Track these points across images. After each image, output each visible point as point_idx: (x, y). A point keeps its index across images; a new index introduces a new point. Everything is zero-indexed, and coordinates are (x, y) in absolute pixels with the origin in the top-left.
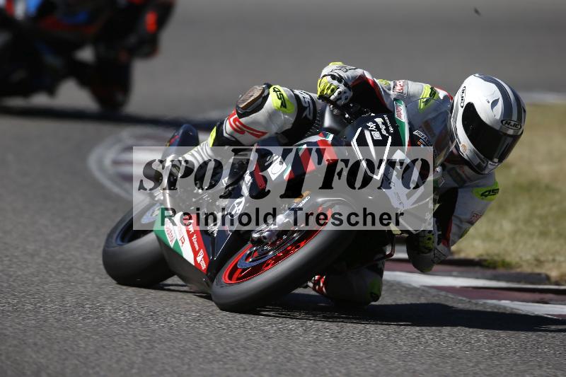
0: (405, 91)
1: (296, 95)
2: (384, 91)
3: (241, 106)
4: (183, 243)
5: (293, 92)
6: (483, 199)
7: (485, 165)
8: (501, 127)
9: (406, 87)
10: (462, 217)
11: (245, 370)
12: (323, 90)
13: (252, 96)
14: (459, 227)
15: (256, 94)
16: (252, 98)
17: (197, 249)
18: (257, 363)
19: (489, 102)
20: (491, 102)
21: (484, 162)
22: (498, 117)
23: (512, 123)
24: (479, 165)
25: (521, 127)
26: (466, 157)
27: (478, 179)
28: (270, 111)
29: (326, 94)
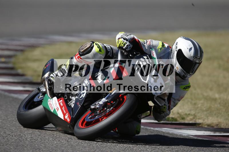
0: (151, 44)
1: (105, 46)
2: (143, 44)
3: (81, 51)
4: (58, 110)
5: (103, 45)
6: (184, 90)
7: (186, 76)
8: (193, 59)
9: (152, 42)
10: (175, 98)
11: (3, 145)
12: (120, 44)
13: (86, 47)
14: (174, 103)
15: (88, 46)
16: (86, 48)
17: (65, 113)
18: (8, 142)
19: (188, 49)
20: (189, 49)
21: (186, 75)
22: (192, 55)
23: (198, 58)
24: (184, 76)
25: (202, 59)
26: (178, 72)
27: (182, 81)
28: (94, 53)
29: (121, 46)
